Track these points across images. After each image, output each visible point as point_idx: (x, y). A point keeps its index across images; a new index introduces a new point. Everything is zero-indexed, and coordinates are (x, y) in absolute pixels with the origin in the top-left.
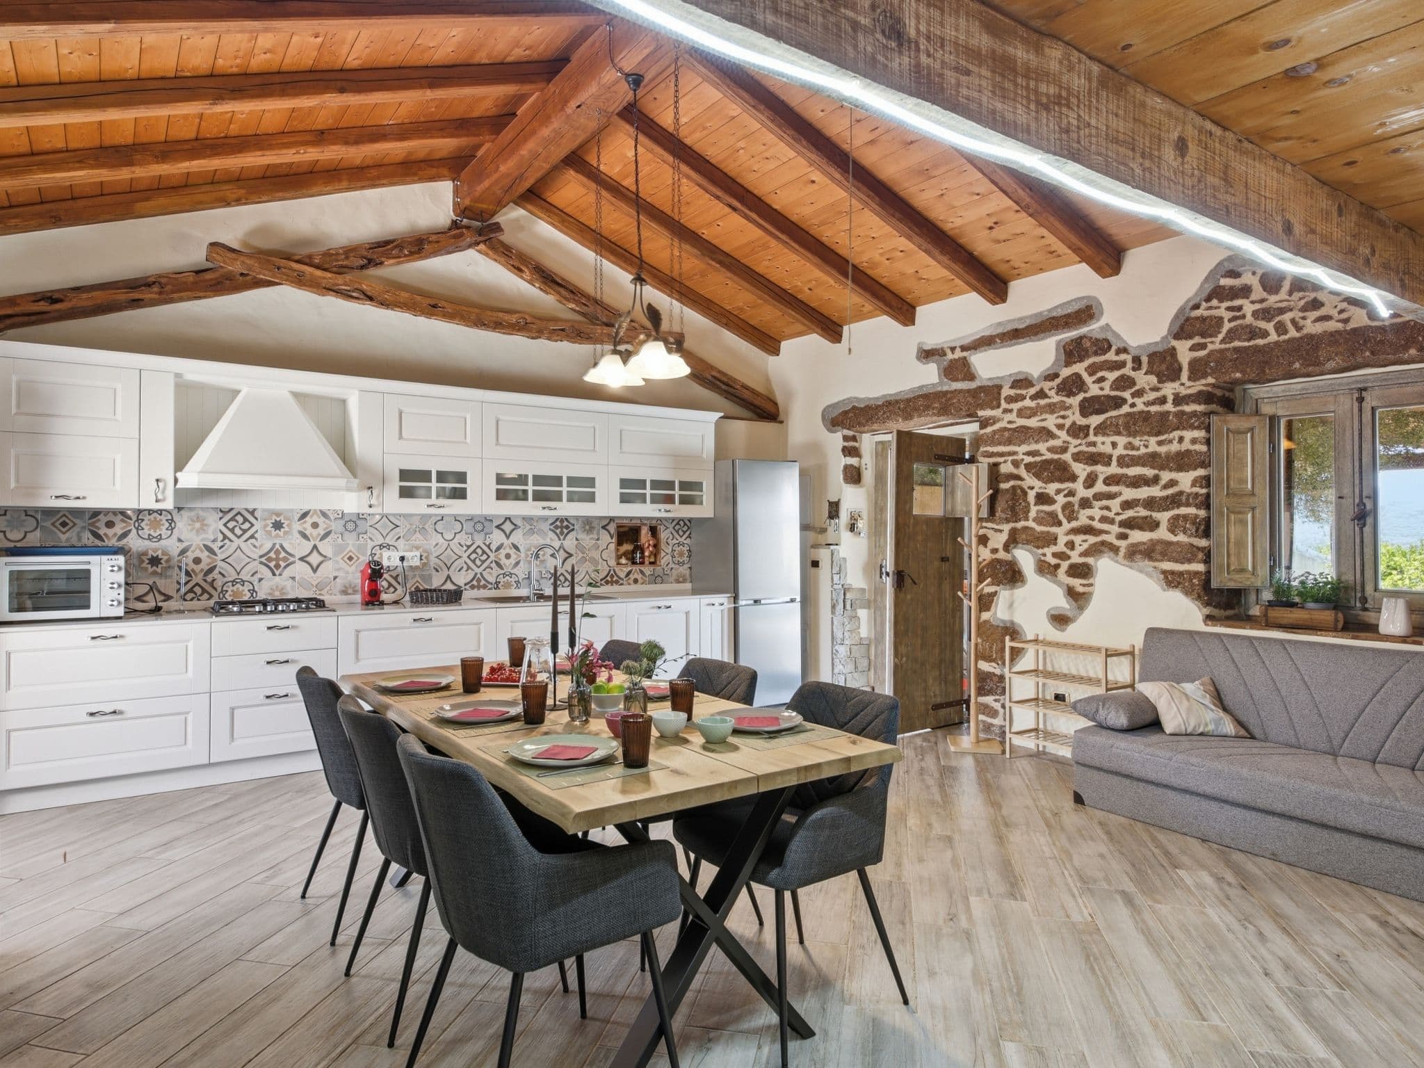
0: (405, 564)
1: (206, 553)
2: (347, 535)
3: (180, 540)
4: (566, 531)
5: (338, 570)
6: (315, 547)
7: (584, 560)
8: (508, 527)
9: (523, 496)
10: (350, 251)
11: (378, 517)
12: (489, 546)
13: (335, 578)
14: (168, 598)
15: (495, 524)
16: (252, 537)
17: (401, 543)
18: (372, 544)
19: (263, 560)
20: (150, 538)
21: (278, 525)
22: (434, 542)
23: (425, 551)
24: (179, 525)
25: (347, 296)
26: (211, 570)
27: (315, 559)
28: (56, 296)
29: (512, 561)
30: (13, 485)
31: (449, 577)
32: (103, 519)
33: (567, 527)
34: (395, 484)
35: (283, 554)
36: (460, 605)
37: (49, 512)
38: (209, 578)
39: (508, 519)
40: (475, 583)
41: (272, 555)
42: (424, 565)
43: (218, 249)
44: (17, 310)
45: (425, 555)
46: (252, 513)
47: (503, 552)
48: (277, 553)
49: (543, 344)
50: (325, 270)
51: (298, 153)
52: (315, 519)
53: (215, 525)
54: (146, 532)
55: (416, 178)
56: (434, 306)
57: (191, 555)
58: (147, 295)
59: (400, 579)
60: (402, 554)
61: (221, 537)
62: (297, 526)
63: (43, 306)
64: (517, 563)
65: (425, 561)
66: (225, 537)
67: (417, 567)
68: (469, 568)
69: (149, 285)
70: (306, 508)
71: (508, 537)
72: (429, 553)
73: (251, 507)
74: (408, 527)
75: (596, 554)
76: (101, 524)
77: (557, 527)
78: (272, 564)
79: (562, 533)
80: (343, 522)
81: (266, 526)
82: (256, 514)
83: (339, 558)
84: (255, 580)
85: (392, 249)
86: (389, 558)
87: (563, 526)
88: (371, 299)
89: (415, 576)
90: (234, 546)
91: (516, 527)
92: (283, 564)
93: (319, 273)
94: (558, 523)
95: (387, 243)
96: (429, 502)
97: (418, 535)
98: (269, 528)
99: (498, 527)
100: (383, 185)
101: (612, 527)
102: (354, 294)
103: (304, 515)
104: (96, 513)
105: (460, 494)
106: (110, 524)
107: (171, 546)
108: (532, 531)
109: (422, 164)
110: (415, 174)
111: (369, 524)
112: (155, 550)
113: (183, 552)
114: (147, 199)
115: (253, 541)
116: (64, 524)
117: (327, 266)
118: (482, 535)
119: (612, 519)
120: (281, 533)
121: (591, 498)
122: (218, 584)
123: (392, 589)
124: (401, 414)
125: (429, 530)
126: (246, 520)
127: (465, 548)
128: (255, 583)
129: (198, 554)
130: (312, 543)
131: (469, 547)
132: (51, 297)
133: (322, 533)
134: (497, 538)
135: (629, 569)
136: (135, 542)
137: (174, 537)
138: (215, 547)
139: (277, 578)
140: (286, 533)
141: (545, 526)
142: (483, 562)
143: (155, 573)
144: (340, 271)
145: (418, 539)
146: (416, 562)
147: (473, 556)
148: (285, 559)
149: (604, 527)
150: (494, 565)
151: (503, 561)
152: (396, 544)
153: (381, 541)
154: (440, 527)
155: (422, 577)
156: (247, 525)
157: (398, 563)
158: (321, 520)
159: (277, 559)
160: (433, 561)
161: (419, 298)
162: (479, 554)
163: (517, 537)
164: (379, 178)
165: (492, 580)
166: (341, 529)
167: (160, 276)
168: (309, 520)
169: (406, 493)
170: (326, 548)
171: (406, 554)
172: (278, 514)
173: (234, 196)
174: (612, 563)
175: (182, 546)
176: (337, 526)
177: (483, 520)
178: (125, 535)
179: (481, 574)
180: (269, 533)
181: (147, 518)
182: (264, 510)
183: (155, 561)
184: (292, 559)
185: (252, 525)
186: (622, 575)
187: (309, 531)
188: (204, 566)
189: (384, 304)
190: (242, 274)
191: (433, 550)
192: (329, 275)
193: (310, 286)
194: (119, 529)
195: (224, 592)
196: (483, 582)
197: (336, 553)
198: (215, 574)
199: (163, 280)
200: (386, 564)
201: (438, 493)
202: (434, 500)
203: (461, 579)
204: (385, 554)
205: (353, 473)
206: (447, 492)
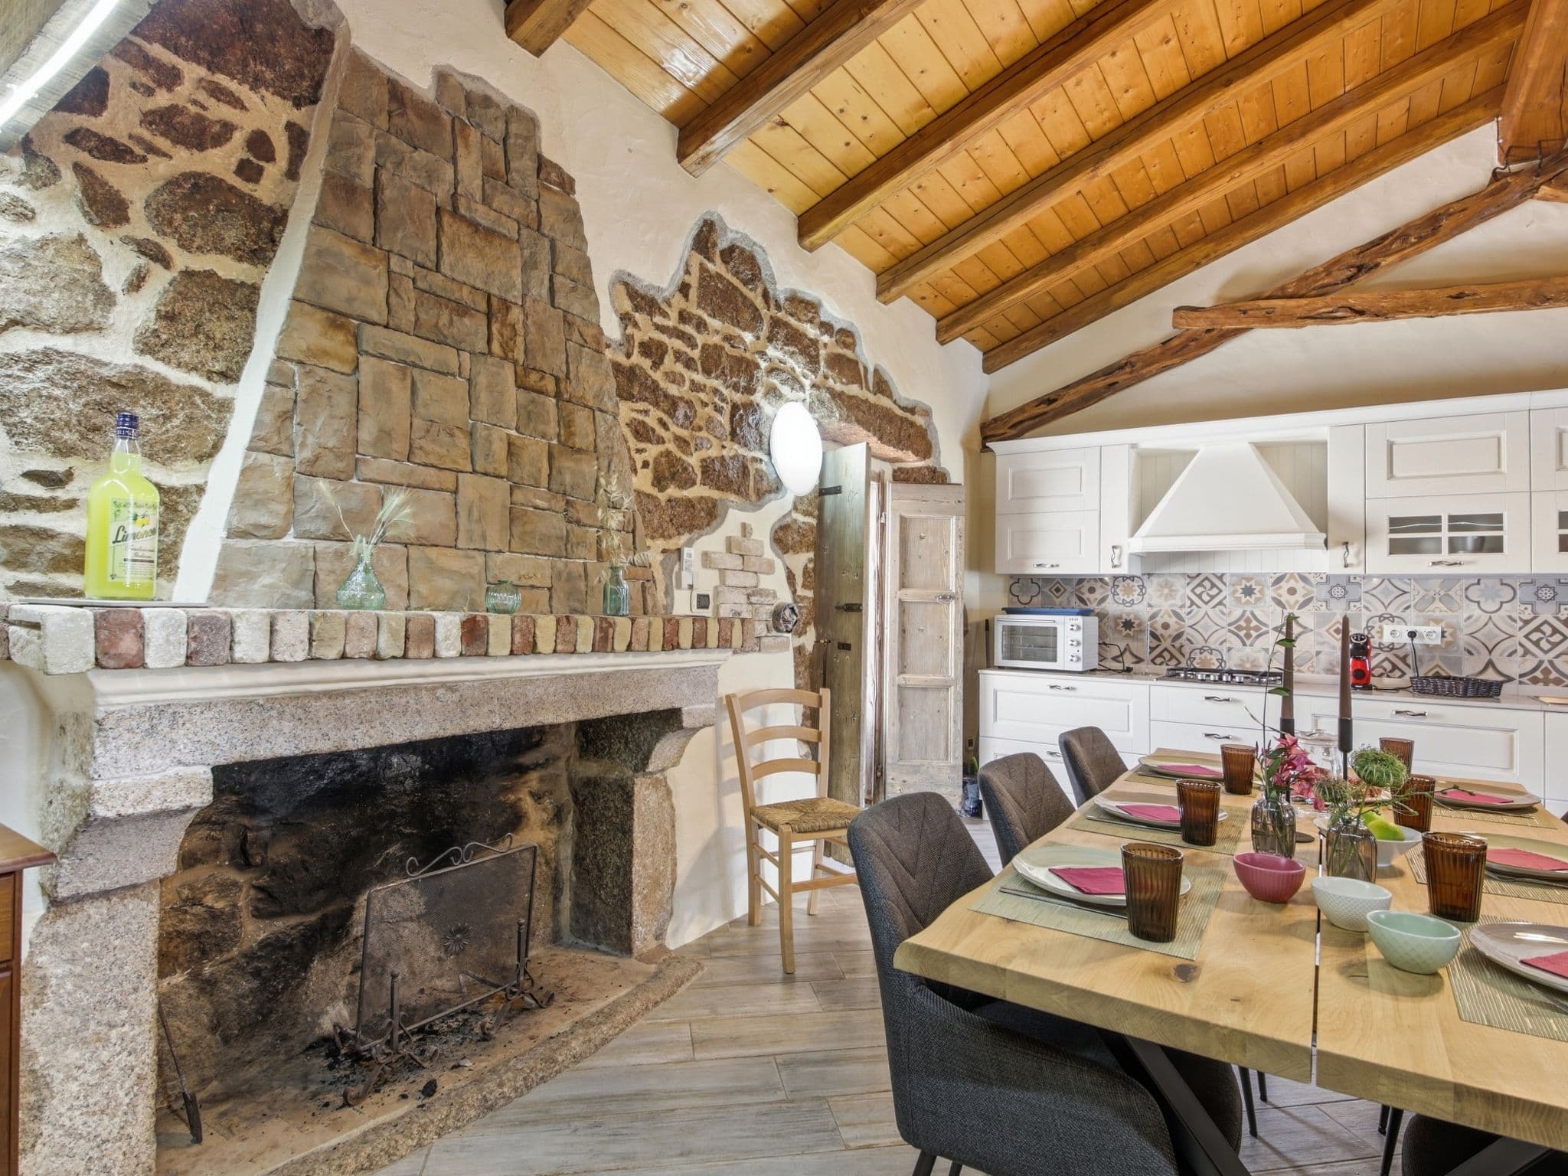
0: (1416, 641)
1: (1174, 619)
2: (1333, 603)
3: (1150, 606)
5: (1322, 643)
10: (1329, 267)
11: (1376, 581)
13: (1318, 653)
14: (1139, 660)
16: (1220, 603)
17: (1412, 614)
18: (1369, 614)
19: (1232, 628)
20: (1124, 602)
21: (1248, 591)
22: (1468, 616)
23: (1449, 626)
24: (1149, 590)
25: (1329, 318)
26: (1179, 636)
28: (1052, 397)
30: (1009, 556)
31: (1490, 664)
32: (1086, 585)
34: (1385, 537)
35: (1254, 623)
36: (1498, 701)
37: (1048, 580)
38: (1177, 644)
40: (1538, 674)
41: (1242, 623)
42: (1449, 644)
43: (1181, 313)
44: (1026, 415)
45: (1449, 631)
46: (1220, 577)
48: (1248, 621)
50: (1302, 297)
51: (1233, 178)
52: (1292, 584)
53: (1183, 590)
54: (1121, 597)
55: (1429, 142)
56: (1459, 296)
57: (1160, 620)
58: (1120, 377)
59: (1410, 661)
60: (1412, 628)
61: (1188, 603)
62: (1270, 593)
63: (1043, 408)
65: (1449, 638)
66: (1193, 603)
67: (1436, 647)
68: (1527, 652)
69: (1121, 368)
70: (1281, 571)
72: (1456, 629)
73: (1219, 571)
74: (1423, 592)
76: (1085, 590)
78: (1242, 633)
80: (1327, 588)
81: (1235, 591)
82: (1226, 579)
83: (1323, 630)
84: (1224, 648)
85: (1391, 244)
86: (1393, 633)
88: (1361, 313)
89: (1433, 658)
90: (1202, 612)
92: (1254, 634)
93: (1292, 303)
95: (1383, 238)
96: (1436, 558)
97: (1437, 604)
98: (1238, 595)
100: (1384, 170)
102: (1339, 314)
103: (1279, 580)
104: (1081, 580)
105: (1495, 546)
106: (1092, 590)
107: (1140, 610)
109: (1439, 120)
110: (1428, 137)
111: (1363, 589)
112: (1128, 614)
113: (1153, 617)
114: (1122, 289)
115: (1221, 607)
116: (1058, 590)
117: (1303, 292)
118: (1552, 606)
120: (1252, 599)
122: (1186, 650)
123: (1398, 673)
124: (1391, 446)
125: (1457, 598)
126: (1213, 585)
127: (1520, 624)
128: (1224, 652)
129: (1166, 619)
130: (1289, 611)
131: (1526, 622)
132: (1049, 400)
133: (1301, 600)
136: (1112, 607)
137: (1145, 603)
138: (1183, 612)
139: (1248, 649)
140: (1258, 600)
142: (1555, 645)
143: (1128, 636)
144: (1322, 292)
145: (1438, 609)
146: (1436, 640)
147: (1535, 636)
148: (1256, 629)
152: (1404, 615)
153: (1381, 610)
154: (1474, 593)
155: (1444, 659)
156: (1214, 591)
157: (1408, 640)
158: (1300, 586)
159: (1248, 628)
160: (1463, 639)
161: (1433, 293)
162: (1548, 633)
164: (1375, 163)
166: (1324, 594)
167: (1131, 356)
168: (1285, 585)
169: (1396, 548)
170: (1306, 617)
171: (1421, 629)
172: (1248, 579)
173: (1202, 254)
175: (1152, 611)
176: (1320, 592)
177: (1553, 584)
178: (1103, 600)
179: (1551, 662)
180: (1238, 600)
181: (1121, 584)
182: (1232, 575)
183: (1128, 624)
184: (1264, 629)
185: (1220, 591)
187: (1285, 598)
188: (1173, 631)
189: (1380, 315)
190: (1208, 331)
191: (1463, 624)
192: (1304, 301)
193: (1283, 320)
194: (1098, 595)
195: (1191, 659)
196: (1554, 675)
197: (1319, 625)
198: (1182, 640)
199: (1133, 360)
200: (1387, 639)
201: (1453, 548)
202: (1445, 555)
203: (1513, 667)
204: (1388, 628)
205: (1323, 528)
206: (1470, 544)
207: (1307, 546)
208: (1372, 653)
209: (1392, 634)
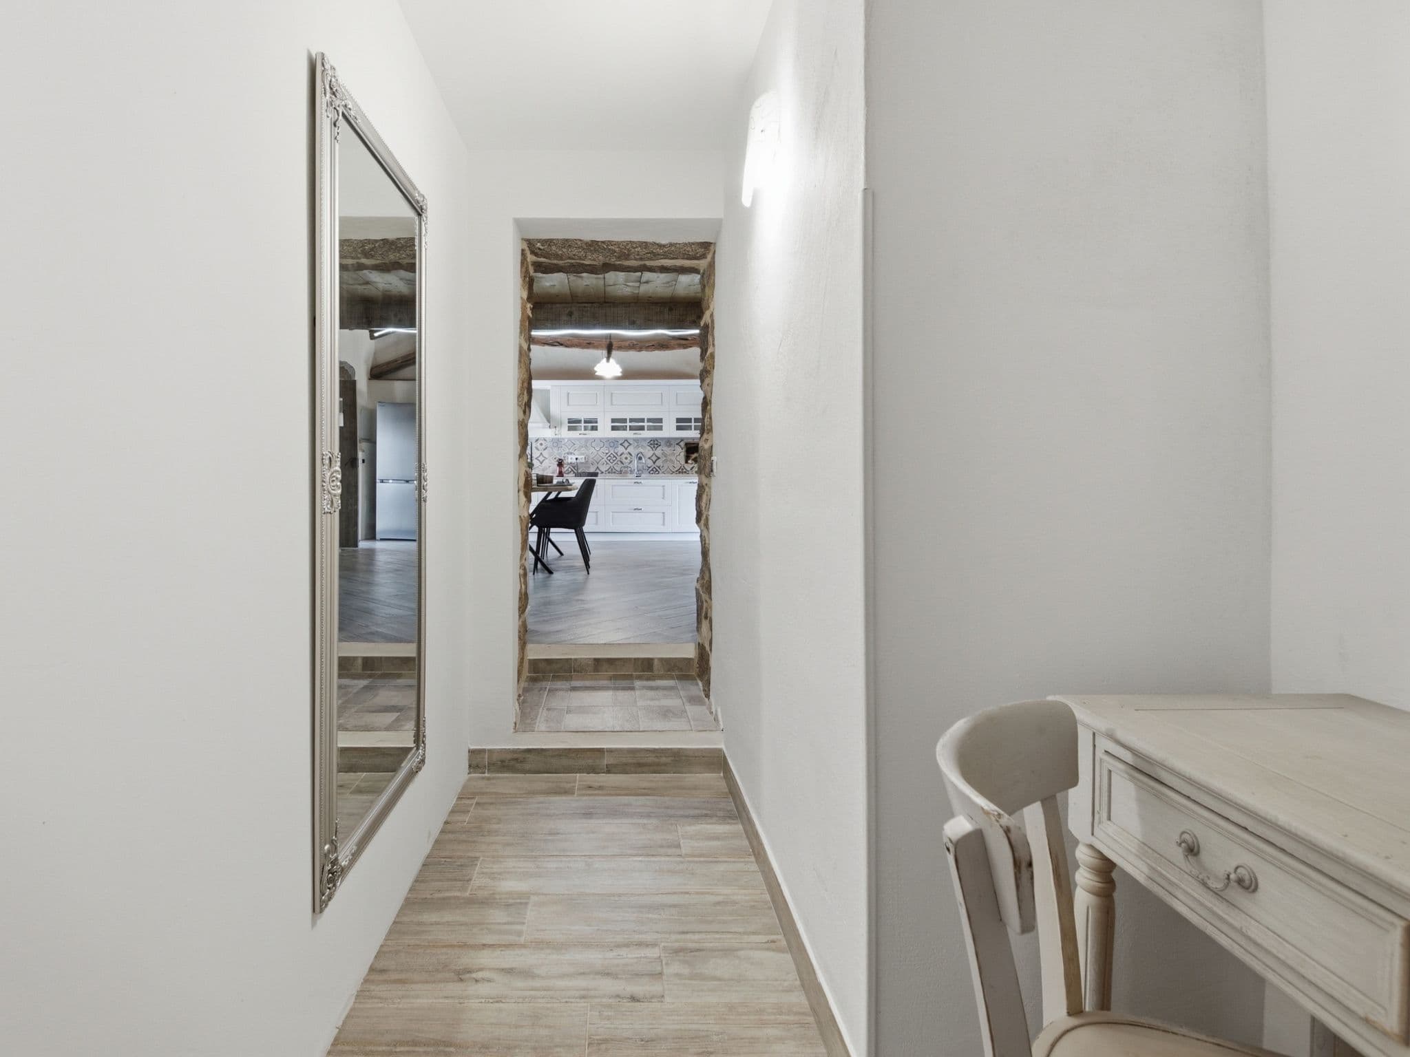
0: (578, 461)
2: (554, 448)
4: (656, 446)
6: (541, 454)
7: (666, 461)
8: (626, 444)
9: (624, 429)
11: (566, 441)
12: (616, 454)
13: (550, 467)
15: (620, 442)
17: (576, 452)
22: (592, 452)
23: (587, 455)
27: (541, 459)
29: (628, 461)
31: (598, 468)
33: (657, 444)
34: (566, 425)
39: (626, 440)
40: (610, 470)
42: (587, 462)
45: (587, 457)
47: (624, 456)
49: (644, 354)
52: (541, 442)
56: (589, 344)
59: (576, 468)
60: (577, 457)
62: (534, 445)
64: (631, 462)
65: (587, 460)
68: (607, 463)
70: (537, 437)
71: (626, 449)
72: (589, 457)
74: (578, 444)
75: (673, 458)
77: (651, 444)
79: (654, 447)
80: (552, 443)
87: (654, 443)
88: (562, 345)
89: (582, 467)
91: (630, 444)
94: (652, 442)
96: (580, 432)
97: (583, 448)
99: (621, 444)
101: (682, 444)
102: (556, 344)
103: (537, 440)
105: (594, 428)
108: (638, 446)
111: (563, 443)
118: (613, 448)
119: (682, 440)
121: (660, 428)
124: (568, 394)
125: (589, 446)
127: (605, 454)
130: (540, 452)
131: (607, 454)
133: (544, 447)
134: (621, 449)
135: (692, 466)
141: (645, 444)
142: (614, 461)
145: (584, 450)
146: (583, 461)
147: (609, 458)
149: (677, 444)
150: (619, 463)
151: (624, 460)
152: (574, 452)
153: (568, 451)
154: (593, 444)
155: (585, 467)
157: (575, 461)
158: (543, 442)
160: (590, 460)
161: (582, 341)
162: (613, 458)
163: (630, 449)
165: (618, 469)
166: (552, 446)
168: (539, 442)
169: (570, 429)
170: (545, 453)
171: (579, 457)
174: (683, 462)
176: (549, 444)
177: (613, 441)
179: (613, 466)
186: (689, 469)
187: (539, 447)
189: (567, 346)
191: (590, 455)
193: (538, 343)
196: (614, 471)
197: (549, 456)
200: (570, 461)
201: (586, 429)
202: (583, 432)
203: (604, 468)
204: (570, 456)
205: (549, 421)
206: (590, 428)
207: (544, 428)
208: (565, 466)
209: (571, 459)
